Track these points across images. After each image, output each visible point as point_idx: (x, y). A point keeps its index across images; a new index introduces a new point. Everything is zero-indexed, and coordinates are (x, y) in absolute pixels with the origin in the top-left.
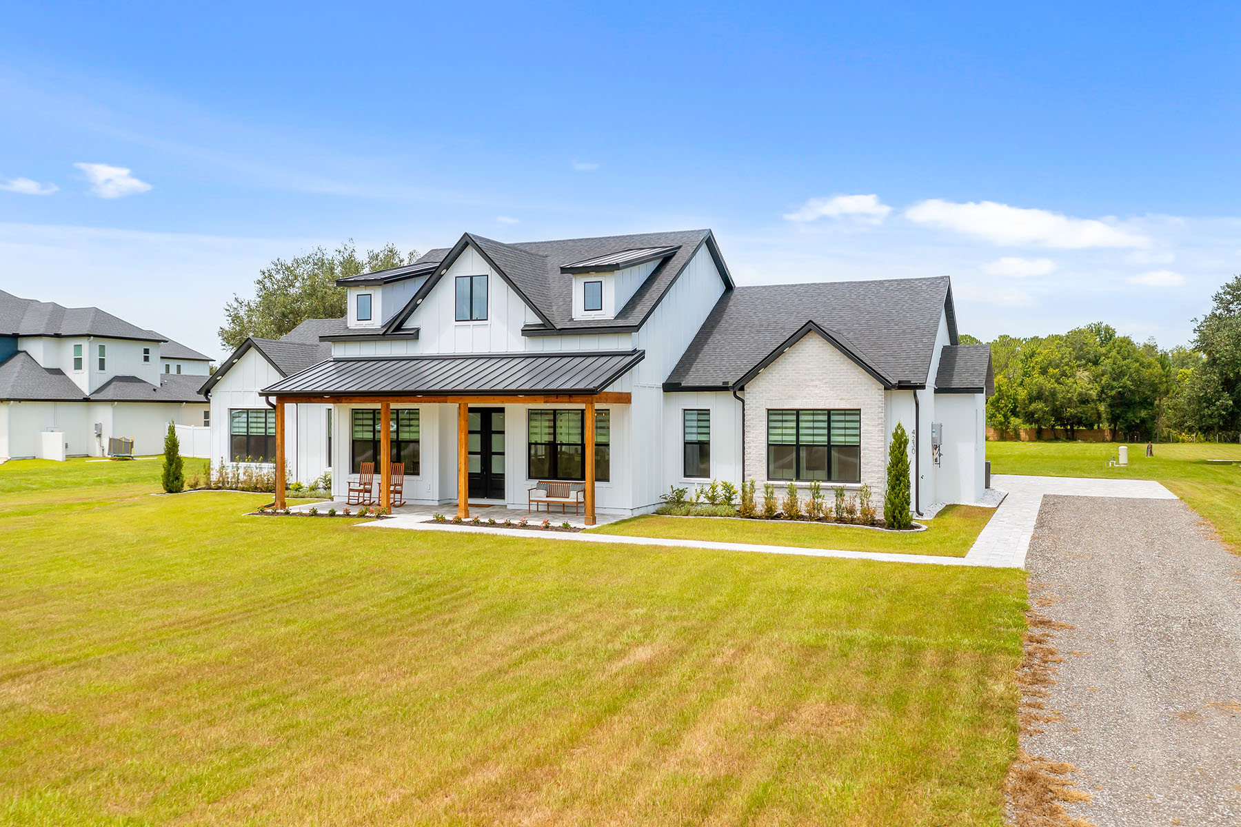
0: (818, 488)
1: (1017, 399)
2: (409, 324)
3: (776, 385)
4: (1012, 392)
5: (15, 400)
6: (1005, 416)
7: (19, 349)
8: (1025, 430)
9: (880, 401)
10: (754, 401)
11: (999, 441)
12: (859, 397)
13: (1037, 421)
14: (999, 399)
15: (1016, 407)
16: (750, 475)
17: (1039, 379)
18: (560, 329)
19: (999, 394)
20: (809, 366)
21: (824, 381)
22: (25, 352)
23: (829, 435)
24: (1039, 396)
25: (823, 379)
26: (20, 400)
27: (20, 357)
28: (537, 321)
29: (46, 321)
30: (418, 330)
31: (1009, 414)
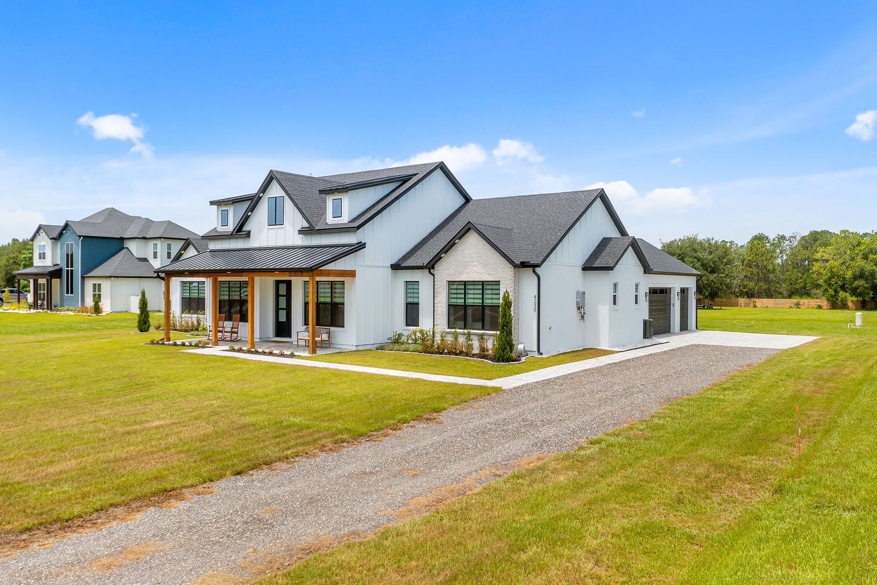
0: (469, 334)
1: (845, 278)
2: (246, 228)
3: (452, 265)
4: (841, 272)
5: (114, 277)
6: (836, 291)
7: (124, 246)
8: (852, 301)
9: (511, 275)
10: (440, 276)
11: (830, 309)
12: (499, 273)
13: (860, 295)
14: (831, 278)
15: (844, 284)
16: (437, 325)
17: (860, 262)
18: (318, 230)
19: (831, 274)
20: (471, 252)
21: (479, 262)
22: (127, 248)
23: (483, 299)
24: (861, 276)
25: (479, 261)
26: (118, 277)
27: (124, 251)
28: (306, 225)
29: (139, 229)
30: (249, 232)
31: (839, 289)
